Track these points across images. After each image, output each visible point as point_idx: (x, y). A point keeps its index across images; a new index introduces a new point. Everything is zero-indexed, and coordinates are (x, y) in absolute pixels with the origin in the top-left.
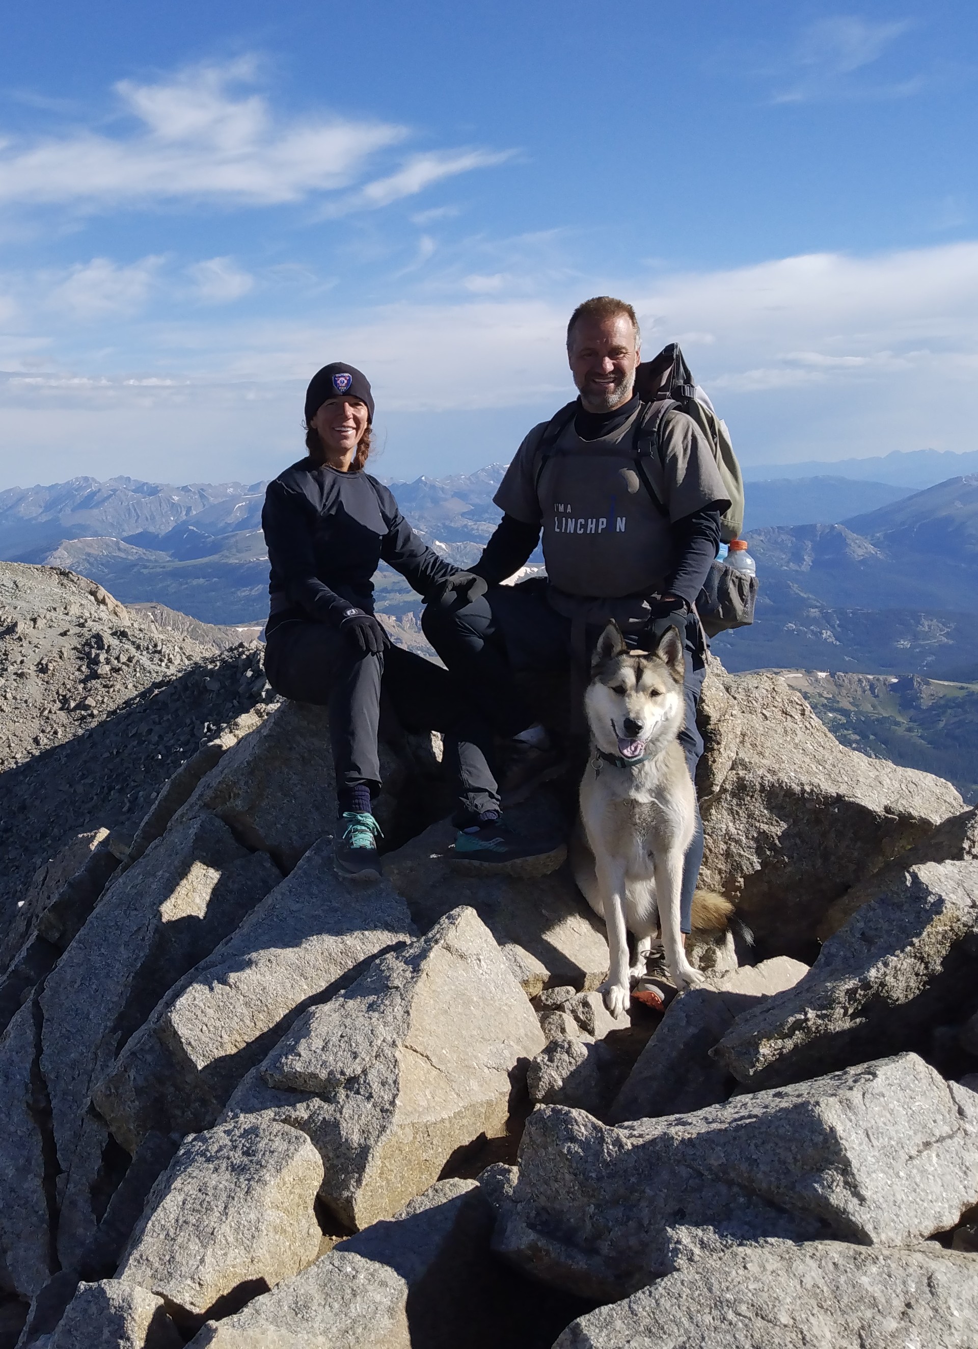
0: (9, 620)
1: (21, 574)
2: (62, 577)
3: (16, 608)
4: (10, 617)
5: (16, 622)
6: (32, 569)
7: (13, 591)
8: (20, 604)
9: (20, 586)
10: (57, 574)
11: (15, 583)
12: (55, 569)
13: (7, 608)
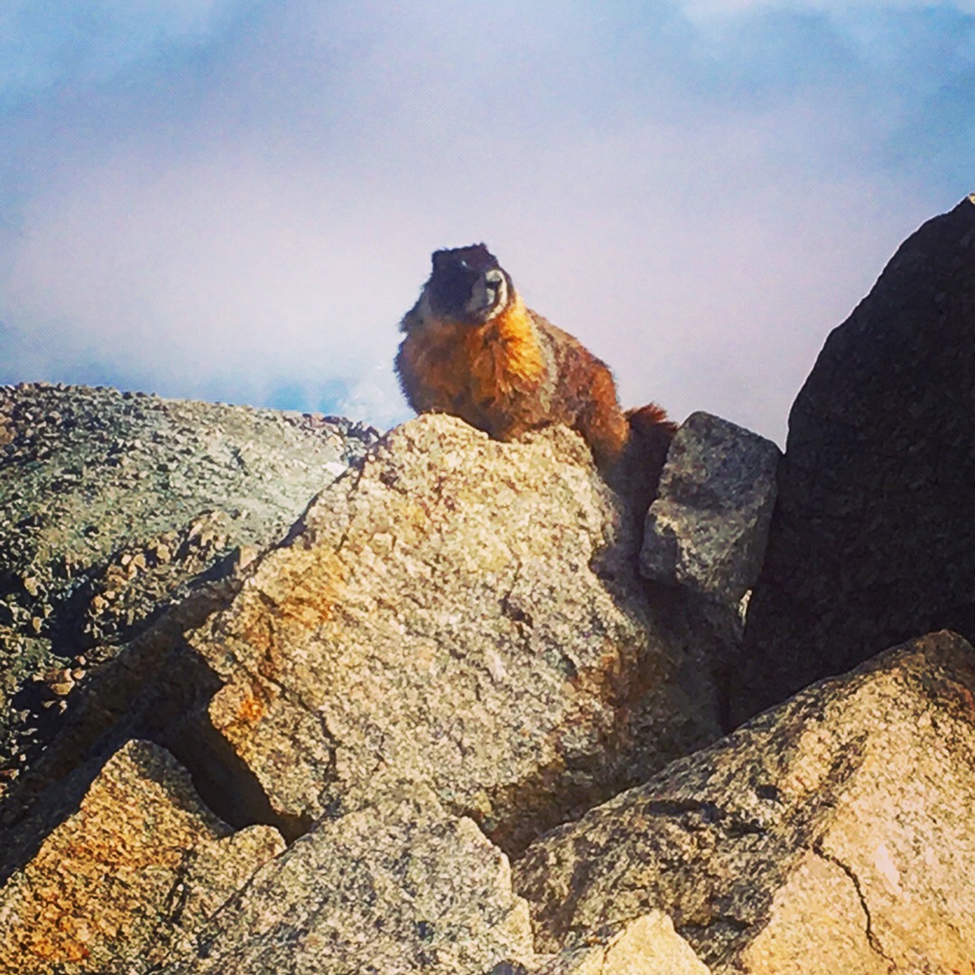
0: (220, 545)
1: (251, 433)
2: (352, 441)
3: (236, 515)
4: (222, 538)
5: (238, 549)
6: (280, 420)
7: (231, 474)
8: (250, 504)
9: (248, 460)
10: (340, 434)
11: (236, 453)
12: (336, 421)
13: (215, 516)
